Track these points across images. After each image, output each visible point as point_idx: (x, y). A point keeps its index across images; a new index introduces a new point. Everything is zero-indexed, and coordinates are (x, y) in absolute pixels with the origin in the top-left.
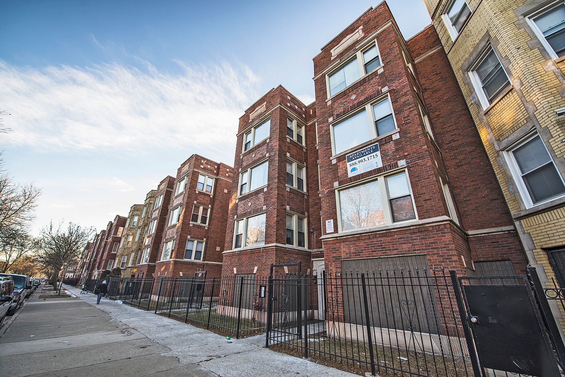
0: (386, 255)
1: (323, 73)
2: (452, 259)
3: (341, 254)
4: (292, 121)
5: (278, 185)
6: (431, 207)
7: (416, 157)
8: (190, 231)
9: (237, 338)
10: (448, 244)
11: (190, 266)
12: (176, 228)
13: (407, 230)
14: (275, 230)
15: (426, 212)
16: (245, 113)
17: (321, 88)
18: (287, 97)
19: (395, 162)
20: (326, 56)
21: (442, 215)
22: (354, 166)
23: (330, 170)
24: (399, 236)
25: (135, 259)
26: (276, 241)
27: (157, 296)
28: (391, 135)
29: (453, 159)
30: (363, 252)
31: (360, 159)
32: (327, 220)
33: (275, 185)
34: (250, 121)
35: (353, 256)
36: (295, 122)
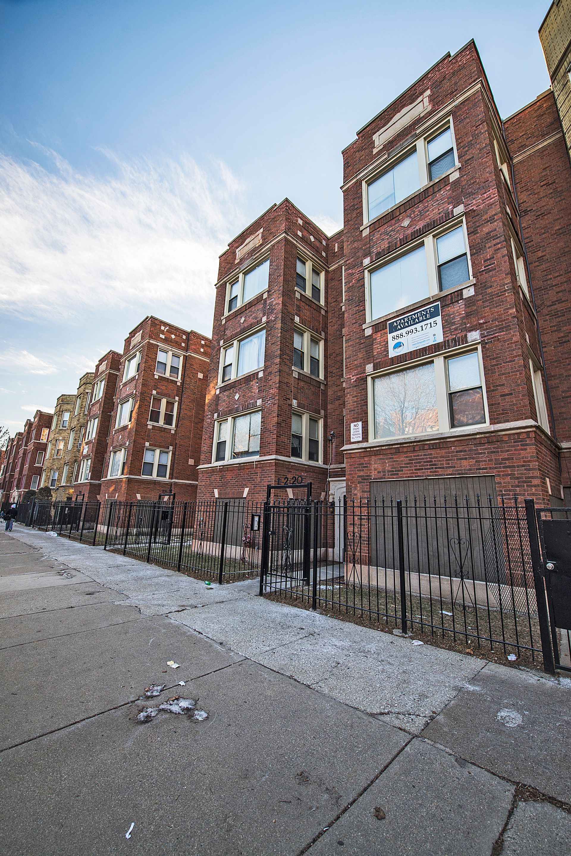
0: (436, 475)
1: (358, 178)
2: (531, 483)
3: (370, 473)
4: (304, 263)
5: (281, 369)
6: (511, 405)
7: (496, 326)
8: (149, 436)
9: (220, 583)
10: (529, 461)
11: (152, 486)
12: (127, 430)
13: (471, 439)
14: (275, 436)
15: (503, 414)
16: (228, 248)
17: (354, 205)
18: (297, 221)
19: (463, 334)
20: (364, 147)
21: (525, 419)
22: (400, 340)
23: (362, 346)
24: (458, 449)
25: (71, 475)
26: (276, 452)
27: (106, 527)
28: (462, 289)
29: (555, 331)
30: (402, 471)
31: (409, 329)
32: (353, 422)
33: (275, 369)
34: (236, 262)
35: (388, 475)
36: (309, 265)
